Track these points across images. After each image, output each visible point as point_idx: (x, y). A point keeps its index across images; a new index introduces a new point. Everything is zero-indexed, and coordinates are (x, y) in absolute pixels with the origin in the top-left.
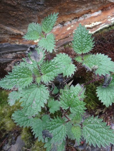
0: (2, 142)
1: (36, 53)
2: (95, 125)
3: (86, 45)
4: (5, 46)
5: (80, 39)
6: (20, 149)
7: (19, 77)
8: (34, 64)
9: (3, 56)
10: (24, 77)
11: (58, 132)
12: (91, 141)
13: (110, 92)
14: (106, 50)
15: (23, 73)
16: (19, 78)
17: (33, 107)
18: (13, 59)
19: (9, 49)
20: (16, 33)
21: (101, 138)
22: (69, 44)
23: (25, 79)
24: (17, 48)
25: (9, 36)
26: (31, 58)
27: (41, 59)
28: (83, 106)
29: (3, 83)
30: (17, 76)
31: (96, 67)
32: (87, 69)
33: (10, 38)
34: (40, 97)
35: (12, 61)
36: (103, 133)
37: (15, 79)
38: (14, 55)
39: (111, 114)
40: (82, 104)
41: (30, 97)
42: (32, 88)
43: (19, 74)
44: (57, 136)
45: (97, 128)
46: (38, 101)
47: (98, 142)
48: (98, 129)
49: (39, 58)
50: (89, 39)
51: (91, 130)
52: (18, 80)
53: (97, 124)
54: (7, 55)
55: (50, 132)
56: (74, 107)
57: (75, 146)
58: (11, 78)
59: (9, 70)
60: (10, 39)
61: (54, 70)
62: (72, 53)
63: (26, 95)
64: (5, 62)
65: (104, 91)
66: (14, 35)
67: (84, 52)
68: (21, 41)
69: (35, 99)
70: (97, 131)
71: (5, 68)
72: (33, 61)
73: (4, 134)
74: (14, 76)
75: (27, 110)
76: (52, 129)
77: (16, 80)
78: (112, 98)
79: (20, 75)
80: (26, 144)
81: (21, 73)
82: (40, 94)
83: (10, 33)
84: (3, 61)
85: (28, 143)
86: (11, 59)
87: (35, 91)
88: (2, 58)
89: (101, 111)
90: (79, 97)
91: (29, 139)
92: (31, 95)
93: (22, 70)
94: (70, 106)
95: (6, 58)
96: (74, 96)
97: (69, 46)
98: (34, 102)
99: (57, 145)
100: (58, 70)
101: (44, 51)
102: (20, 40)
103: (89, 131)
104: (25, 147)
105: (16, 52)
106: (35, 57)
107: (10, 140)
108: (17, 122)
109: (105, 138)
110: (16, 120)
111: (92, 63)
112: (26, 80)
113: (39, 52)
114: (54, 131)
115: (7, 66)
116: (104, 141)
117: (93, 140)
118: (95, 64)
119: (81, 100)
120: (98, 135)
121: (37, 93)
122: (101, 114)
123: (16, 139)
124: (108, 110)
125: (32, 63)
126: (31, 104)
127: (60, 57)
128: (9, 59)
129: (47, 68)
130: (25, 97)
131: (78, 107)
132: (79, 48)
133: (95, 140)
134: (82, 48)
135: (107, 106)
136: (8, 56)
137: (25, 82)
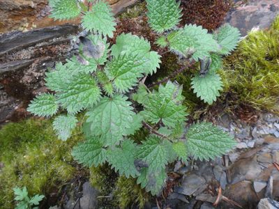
0: (60, 200)
1: (90, 44)
2: (203, 133)
3: (168, 16)
4: (11, 38)
5: (157, 7)
6: (94, 200)
7: (77, 91)
8: (92, 64)
9: (11, 58)
10: (84, 90)
11: (155, 157)
12: (202, 155)
13: (211, 82)
14: (192, 13)
15: (83, 83)
16: (78, 93)
17: (113, 133)
18: (33, 60)
19: (21, 41)
20: (20, 4)
21: (213, 147)
22: (126, 12)
23: (87, 92)
24: (36, 37)
25: (7, 15)
26: (84, 54)
27: (102, 54)
28: (182, 112)
29: (37, 107)
30: (73, 90)
31: (192, 49)
32: (178, 56)
33: (9, 17)
34: (119, 114)
35: (31, 63)
36: (215, 140)
37: (71, 97)
38: (31, 50)
39: (216, 114)
40: (180, 110)
41: (104, 119)
42: (102, 103)
43: (76, 87)
44: (154, 162)
45: (206, 136)
46: (118, 121)
47: (210, 154)
48: (208, 138)
49: (98, 53)
50: (172, 4)
51: (199, 142)
52: (77, 97)
53: (206, 131)
54: (18, 53)
55: (144, 160)
56: (169, 116)
57: (175, 170)
58: (66, 97)
59: (29, 81)
60: (10, 20)
61: (133, 69)
62: (137, 28)
63: (97, 117)
64: (18, 67)
65: (202, 82)
66: (18, 9)
67: (167, 29)
68: (33, 20)
69: (113, 120)
70: (206, 140)
71: (20, 79)
72: (89, 60)
73: (60, 187)
74: (70, 91)
75: (105, 138)
76: (145, 156)
77: (75, 96)
78: (215, 89)
79: (78, 89)
80: (100, 191)
81: (78, 85)
82: (117, 110)
83: (8, 8)
84: (14, 66)
85: (104, 188)
86: (27, 59)
87: (108, 107)
88: (11, 60)
89: (201, 112)
90: (175, 101)
91: (104, 182)
92: (104, 115)
93: (79, 80)
94: (161, 116)
95: (19, 59)
96: (166, 100)
97: (129, 15)
98: (112, 124)
99: (154, 176)
100: (140, 67)
101: (105, 39)
102: (29, 18)
103: (195, 144)
104: (101, 195)
105: (34, 45)
106: (91, 52)
107: (72, 193)
108: (83, 161)
109: (219, 146)
110: (80, 159)
111: (183, 43)
112: (90, 94)
113: (95, 41)
114: (149, 156)
115: (23, 75)
116: (218, 150)
117: (204, 154)
118: (188, 45)
119: (178, 105)
120: (209, 145)
121: (112, 110)
122: (202, 117)
123: (81, 189)
124: (211, 108)
125: (88, 63)
126: (108, 129)
127: (132, 44)
128: (26, 61)
129: (120, 67)
130: (96, 121)
131: (175, 115)
132: (159, 23)
133: (207, 153)
134: (162, 21)
135: (210, 103)
136: (22, 56)
137: (90, 97)
